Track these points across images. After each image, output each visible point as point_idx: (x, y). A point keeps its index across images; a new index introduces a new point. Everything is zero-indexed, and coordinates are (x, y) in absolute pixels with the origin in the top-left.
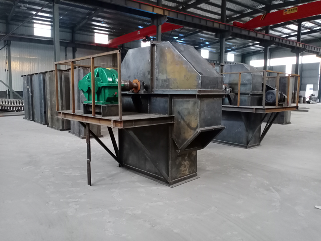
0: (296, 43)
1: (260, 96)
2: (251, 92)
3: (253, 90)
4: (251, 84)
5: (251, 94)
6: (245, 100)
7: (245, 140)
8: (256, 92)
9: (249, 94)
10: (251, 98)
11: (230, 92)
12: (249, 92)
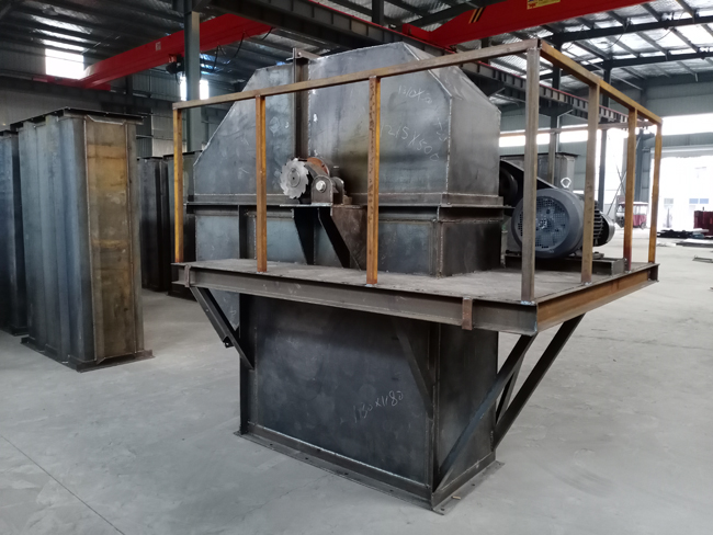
0: (552, 91)
1: (490, 220)
2: (447, 198)
3: (455, 187)
4: (443, 154)
5: (445, 211)
6: (417, 244)
7: (419, 461)
8: (469, 200)
9: (432, 210)
10: (448, 230)
11: (337, 199)
12: (436, 196)
